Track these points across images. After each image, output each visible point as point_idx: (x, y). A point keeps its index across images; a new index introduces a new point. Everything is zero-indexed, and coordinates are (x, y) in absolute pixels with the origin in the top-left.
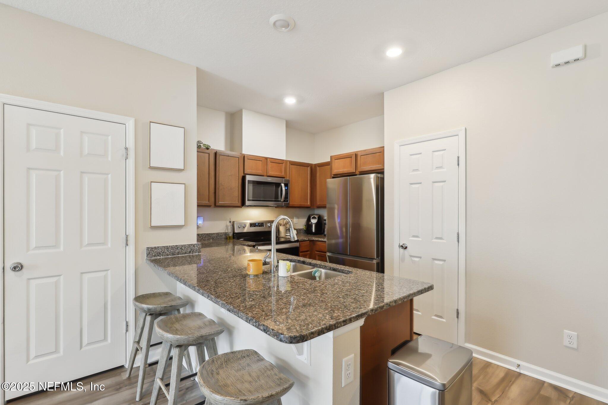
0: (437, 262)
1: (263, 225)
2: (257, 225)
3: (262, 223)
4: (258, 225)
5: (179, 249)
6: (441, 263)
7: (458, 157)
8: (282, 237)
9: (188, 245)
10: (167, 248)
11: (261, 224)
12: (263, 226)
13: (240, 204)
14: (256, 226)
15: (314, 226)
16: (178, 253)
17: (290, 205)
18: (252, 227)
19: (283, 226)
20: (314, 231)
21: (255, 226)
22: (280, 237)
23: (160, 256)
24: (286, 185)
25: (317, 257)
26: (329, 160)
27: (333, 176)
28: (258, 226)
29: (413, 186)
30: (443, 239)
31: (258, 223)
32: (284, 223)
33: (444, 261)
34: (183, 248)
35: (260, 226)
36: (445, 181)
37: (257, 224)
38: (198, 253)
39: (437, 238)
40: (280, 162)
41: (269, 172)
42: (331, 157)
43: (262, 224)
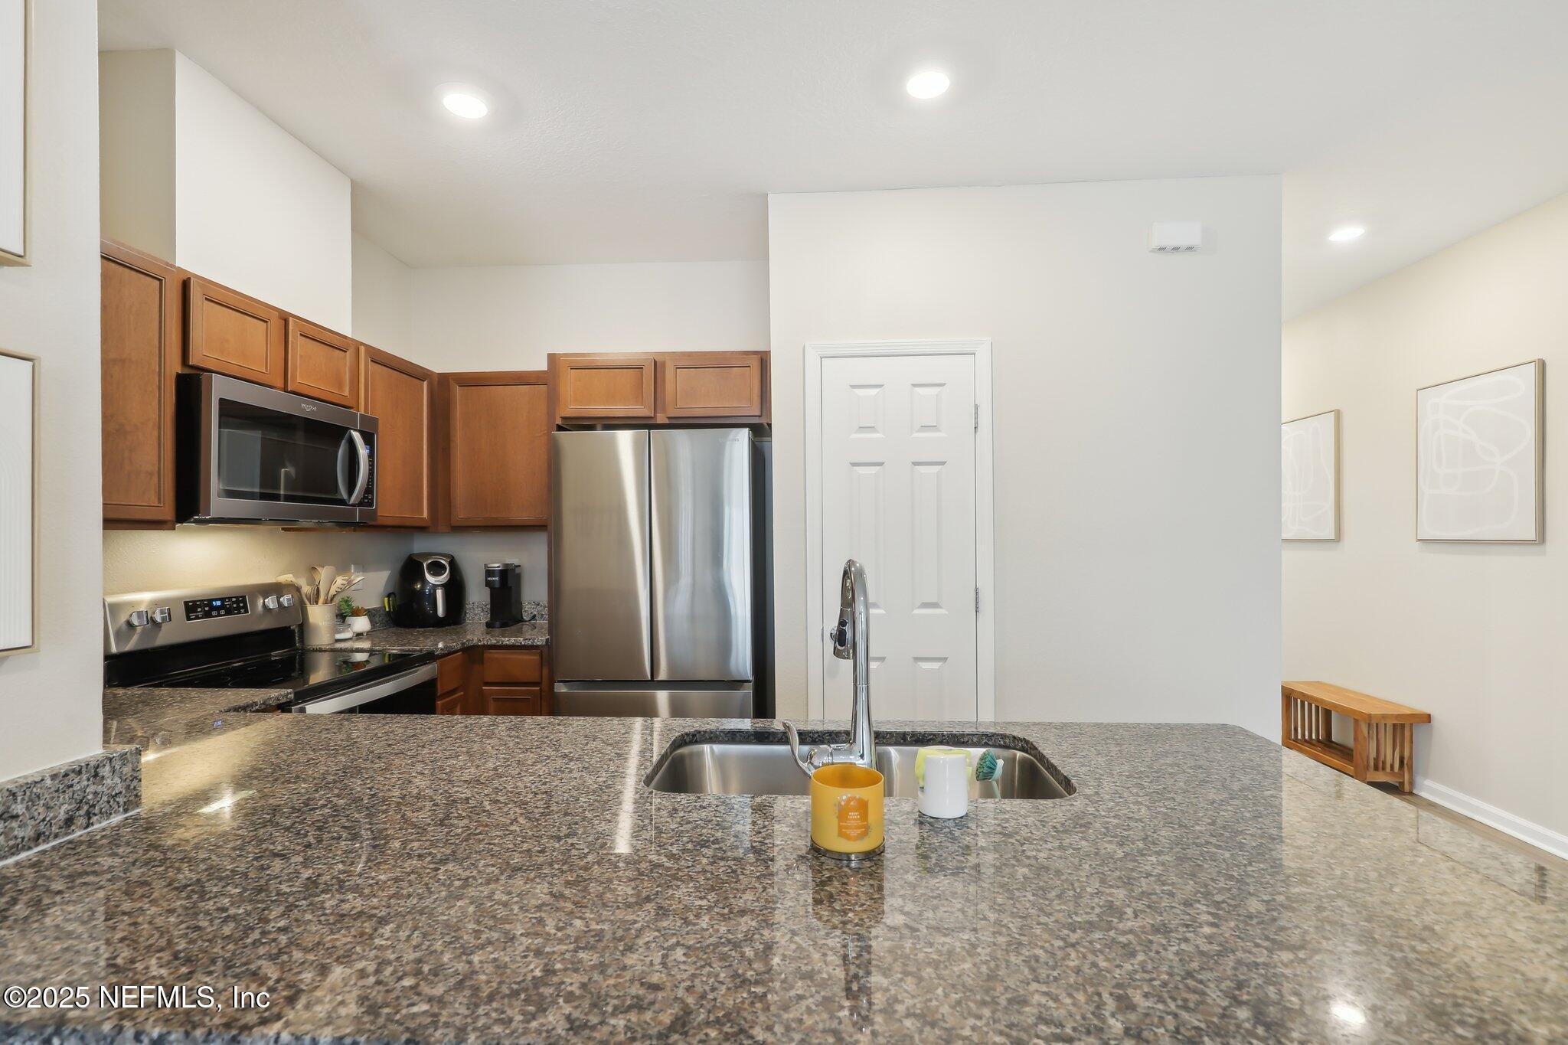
0: (925, 665)
1: (245, 604)
2: (218, 608)
3: (237, 597)
4: (222, 607)
6: (935, 665)
7: (976, 407)
8: (321, 650)
11: (234, 603)
12: (246, 612)
13: (168, 511)
14: (214, 613)
15: (439, 593)
17: (380, 522)
18: (197, 618)
19: (326, 602)
20: (440, 612)
21: (208, 615)
22: (309, 651)
24: (368, 439)
25: (492, 706)
26: (544, 367)
27: (559, 421)
28: (222, 612)
29: (861, 470)
30: (941, 608)
31: (222, 600)
32: (333, 591)
33: (945, 659)
35: (229, 612)
36: (943, 463)
37: (219, 603)
38: (126, 811)
39: (925, 605)
40: (336, 342)
41: (294, 377)
42: (552, 358)
43: (237, 602)
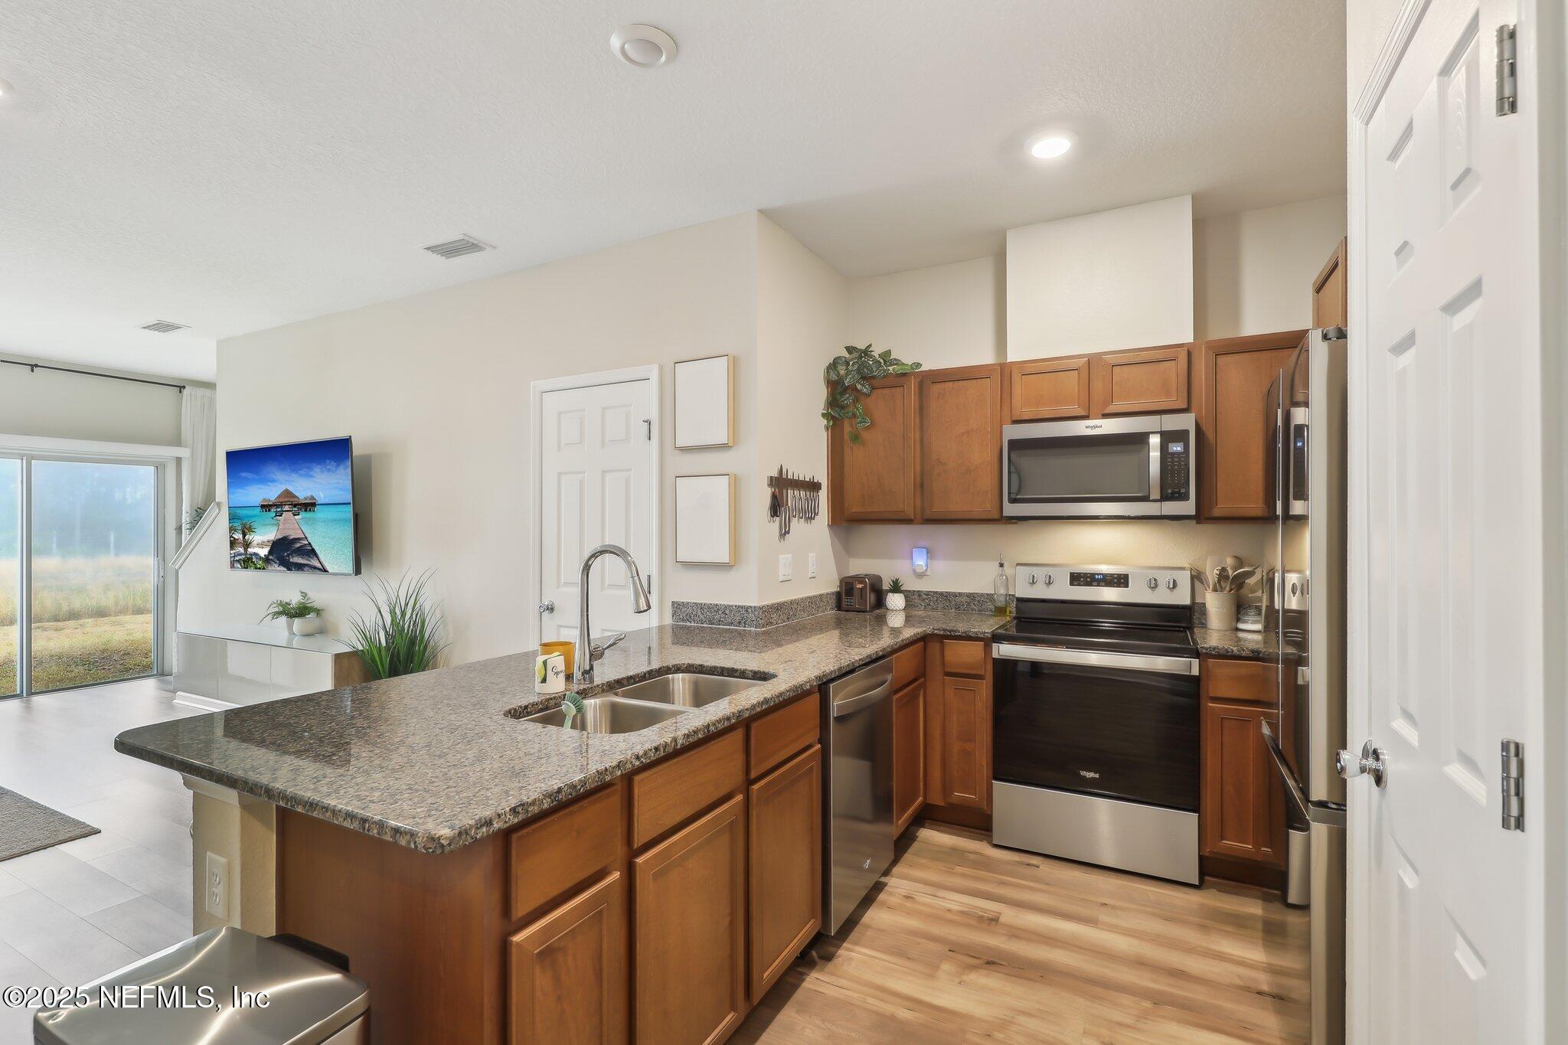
1: (1126, 580)
2: (1097, 580)
3: (1119, 575)
4: (1103, 580)
5: (720, 613)
9: (736, 606)
10: (702, 607)
11: (1116, 579)
12: (1127, 586)
13: (996, 513)
14: (1095, 583)
16: (719, 622)
18: (1080, 585)
21: (1089, 584)
23: (691, 622)
24: (1178, 437)
28: (1103, 584)
31: (1106, 575)
34: (727, 612)
35: (1109, 584)
37: (1101, 577)
40: (1161, 355)
43: (1119, 578)
